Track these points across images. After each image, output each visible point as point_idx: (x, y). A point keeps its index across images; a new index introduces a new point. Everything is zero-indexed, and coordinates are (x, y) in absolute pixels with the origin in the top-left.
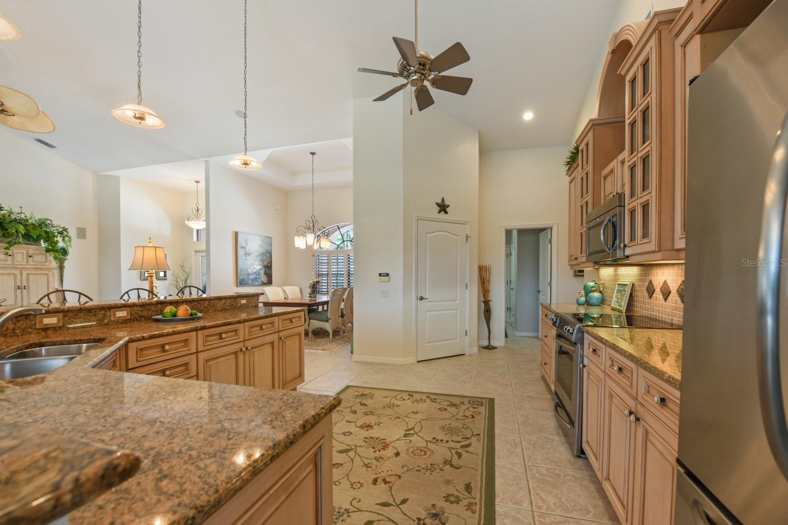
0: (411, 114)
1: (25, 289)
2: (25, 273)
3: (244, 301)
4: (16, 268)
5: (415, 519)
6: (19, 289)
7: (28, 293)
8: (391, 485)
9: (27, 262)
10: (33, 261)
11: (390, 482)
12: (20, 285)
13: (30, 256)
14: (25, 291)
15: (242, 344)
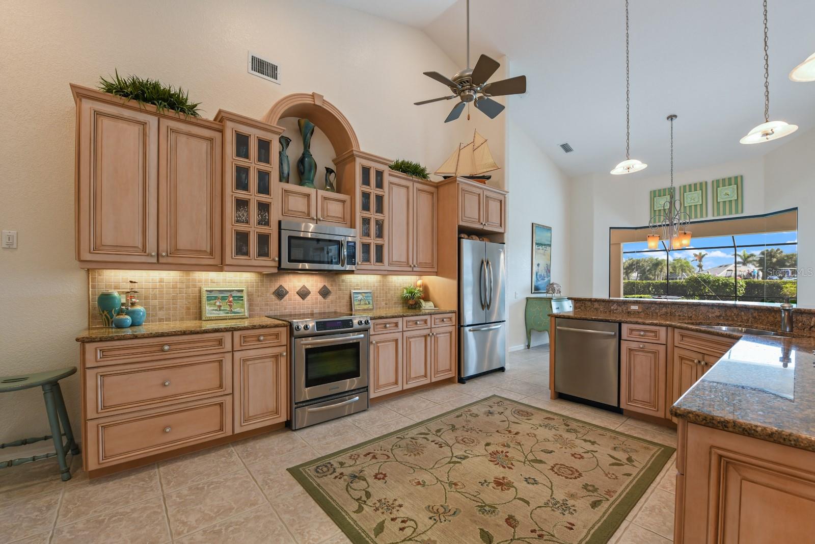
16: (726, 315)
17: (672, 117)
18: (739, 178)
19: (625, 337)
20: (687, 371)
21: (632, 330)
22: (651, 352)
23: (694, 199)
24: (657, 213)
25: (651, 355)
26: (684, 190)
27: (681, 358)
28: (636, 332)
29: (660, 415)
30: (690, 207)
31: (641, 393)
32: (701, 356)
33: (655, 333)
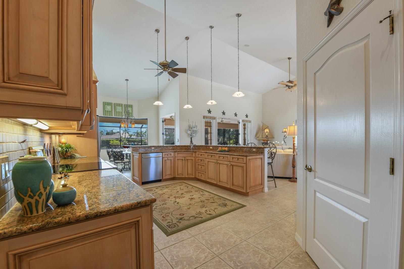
0: (169, 80)
3: (254, 150)
15: (216, 161)
16: (174, 148)
17: (127, 80)
18: (132, 106)
19: (164, 157)
20: (180, 163)
21: (165, 154)
22: (170, 160)
23: (119, 110)
24: (106, 111)
25: (170, 161)
26: (116, 105)
27: (178, 160)
28: (166, 155)
29: (172, 177)
30: (118, 112)
31: (168, 172)
32: (184, 158)
33: (171, 154)
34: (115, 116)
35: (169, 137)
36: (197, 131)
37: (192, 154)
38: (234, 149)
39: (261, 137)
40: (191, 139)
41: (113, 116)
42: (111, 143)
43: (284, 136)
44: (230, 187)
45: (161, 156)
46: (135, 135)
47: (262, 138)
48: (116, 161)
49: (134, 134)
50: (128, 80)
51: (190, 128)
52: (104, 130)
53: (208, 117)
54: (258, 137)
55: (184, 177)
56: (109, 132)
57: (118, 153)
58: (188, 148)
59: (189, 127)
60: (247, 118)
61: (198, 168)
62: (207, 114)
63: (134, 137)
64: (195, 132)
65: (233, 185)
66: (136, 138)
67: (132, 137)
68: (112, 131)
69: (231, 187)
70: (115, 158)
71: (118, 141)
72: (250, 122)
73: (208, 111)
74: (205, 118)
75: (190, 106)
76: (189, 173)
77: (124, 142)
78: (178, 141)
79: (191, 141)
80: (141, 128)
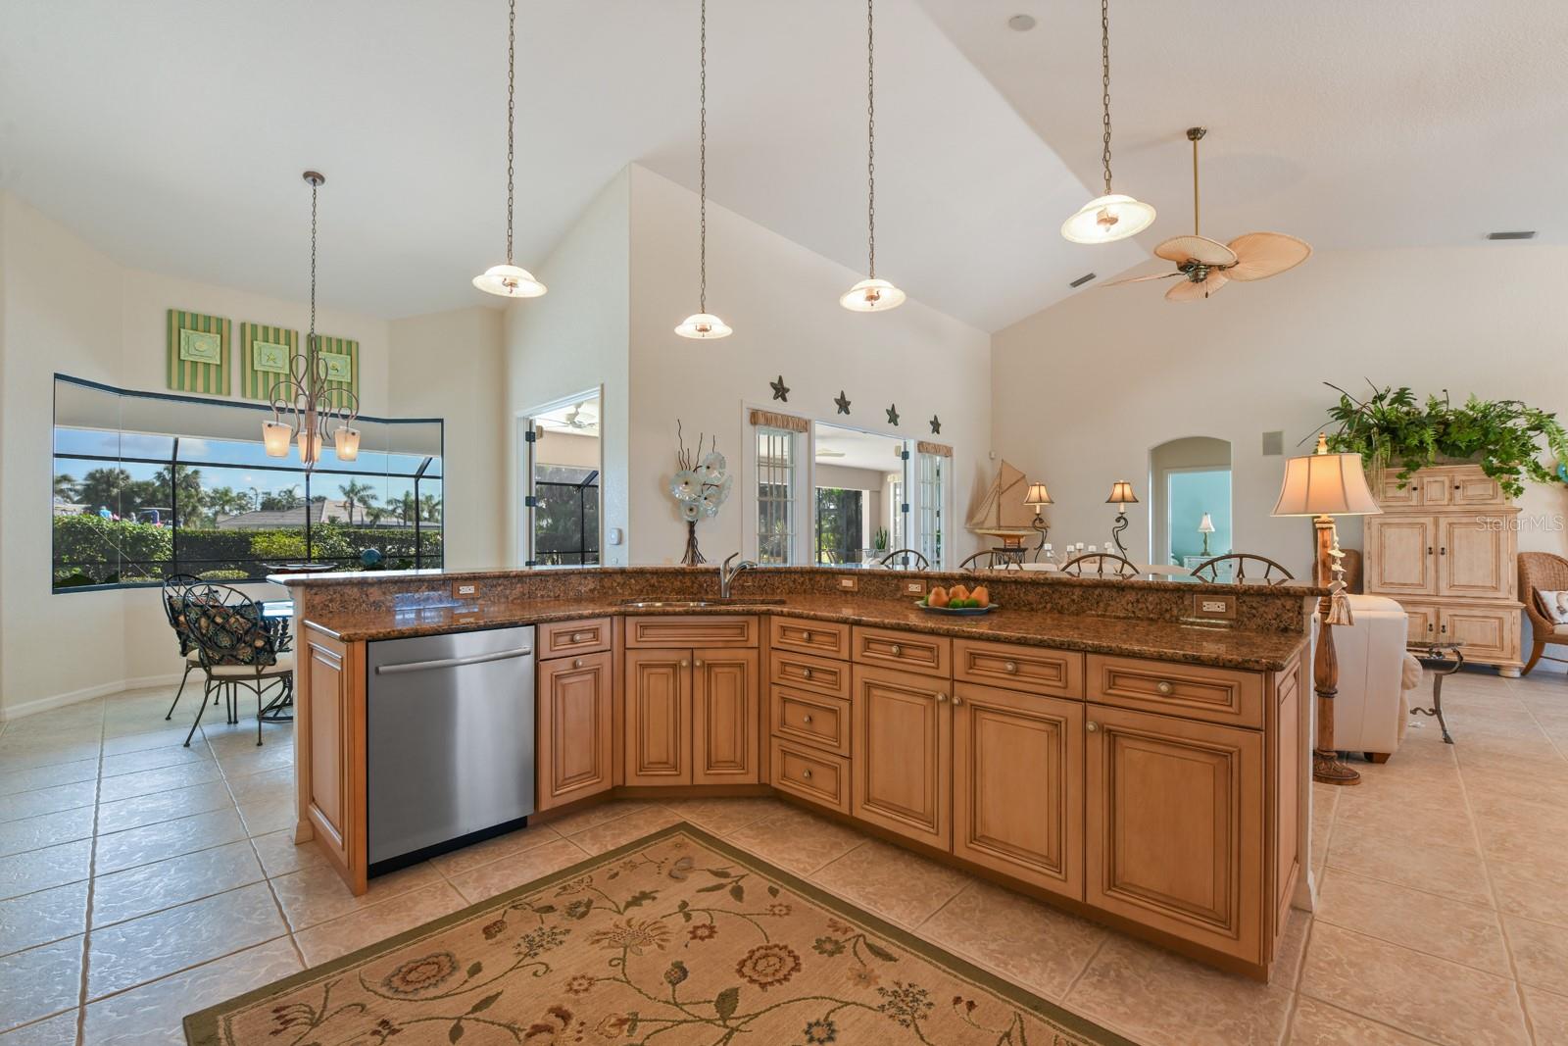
1: (1443, 554)
2: (1443, 522)
3: (1215, 607)
4: (1426, 513)
5: (402, 1026)
6: (1431, 553)
7: (1451, 564)
8: (522, 1035)
9: (1451, 500)
10: (1465, 498)
11: (529, 1036)
12: (1432, 546)
13: (1457, 488)
14: (1442, 558)
15: (947, 684)
16: (603, 587)
17: (314, 177)
18: (354, 346)
19: (544, 653)
20: (659, 685)
21: (558, 634)
22: (588, 672)
23: (274, 360)
24: (188, 366)
25: (590, 677)
26: (252, 333)
27: (643, 666)
28: (567, 638)
29: (606, 785)
30: (266, 373)
31: (576, 759)
32: (687, 654)
33: (595, 632)
34: (244, 394)
35: (550, 521)
36: (723, 485)
37: (742, 629)
38: (1032, 597)
39: (994, 524)
40: (692, 532)
41: (229, 394)
42: (258, 546)
43: (1118, 520)
44: (1079, 898)
45: (528, 646)
46: (394, 511)
47: (999, 527)
48: (216, 670)
49: (391, 508)
50: (323, 180)
51: (685, 467)
52: (252, 488)
53: (776, 419)
54: (980, 525)
55: (685, 780)
56: (277, 496)
57: (226, 618)
58: (701, 586)
59: (683, 464)
60: (938, 433)
61: (784, 723)
62: (770, 404)
63: (393, 521)
64: (712, 491)
65: (1112, 881)
66: (399, 526)
67: (383, 521)
68: (290, 492)
69: (1097, 899)
70: (211, 648)
71: (297, 540)
72: (948, 452)
73: (773, 385)
74: (762, 420)
75: (719, 328)
76: (720, 758)
77: (331, 542)
78: (620, 542)
79: (692, 542)
80: (418, 476)
